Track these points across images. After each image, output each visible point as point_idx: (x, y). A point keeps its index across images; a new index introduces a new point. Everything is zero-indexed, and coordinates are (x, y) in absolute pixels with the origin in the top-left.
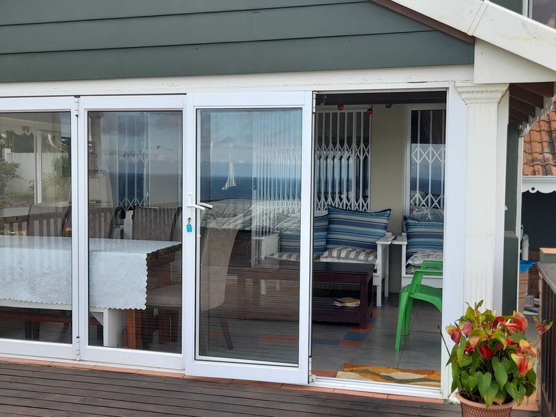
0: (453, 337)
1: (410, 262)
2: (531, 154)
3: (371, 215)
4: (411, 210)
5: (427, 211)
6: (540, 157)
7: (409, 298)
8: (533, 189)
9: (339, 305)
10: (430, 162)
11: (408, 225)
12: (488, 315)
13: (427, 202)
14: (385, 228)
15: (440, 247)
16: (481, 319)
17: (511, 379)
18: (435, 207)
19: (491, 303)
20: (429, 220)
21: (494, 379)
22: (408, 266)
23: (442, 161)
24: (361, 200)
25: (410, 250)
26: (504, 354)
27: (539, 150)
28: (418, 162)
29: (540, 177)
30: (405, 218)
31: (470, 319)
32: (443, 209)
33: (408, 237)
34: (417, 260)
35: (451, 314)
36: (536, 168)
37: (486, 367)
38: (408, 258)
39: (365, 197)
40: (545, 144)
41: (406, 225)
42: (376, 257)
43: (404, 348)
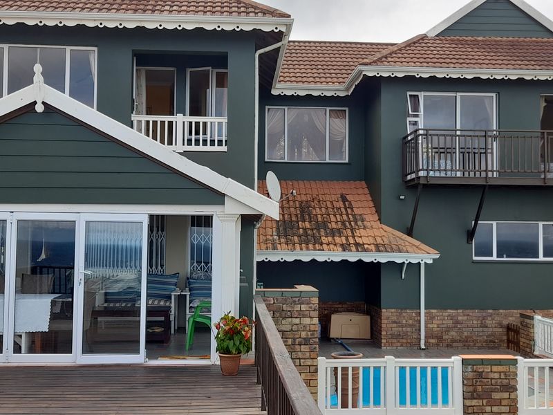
0: (217, 328)
1: (191, 305)
2: (266, 236)
3: (167, 277)
4: (191, 273)
5: (201, 274)
6: (271, 238)
7: (194, 321)
8: (266, 259)
9: (151, 331)
10: (203, 243)
11: (189, 282)
12: (233, 318)
13: (201, 268)
14: (176, 285)
15: (210, 296)
16: (230, 318)
17: (240, 343)
18: (206, 271)
19: (235, 313)
20: (202, 279)
21: (234, 344)
22: (191, 308)
23: (210, 243)
24: (159, 267)
25: (192, 298)
26: (239, 332)
27: (270, 233)
28: (195, 243)
29: (270, 251)
30: (188, 279)
31: (225, 319)
32: (211, 272)
33: (190, 290)
34: (196, 304)
35: (216, 317)
36: (268, 245)
37: (231, 338)
38: (190, 303)
39: (162, 266)
40: (274, 229)
41: (188, 282)
42: (171, 303)
43: (191, 349)
